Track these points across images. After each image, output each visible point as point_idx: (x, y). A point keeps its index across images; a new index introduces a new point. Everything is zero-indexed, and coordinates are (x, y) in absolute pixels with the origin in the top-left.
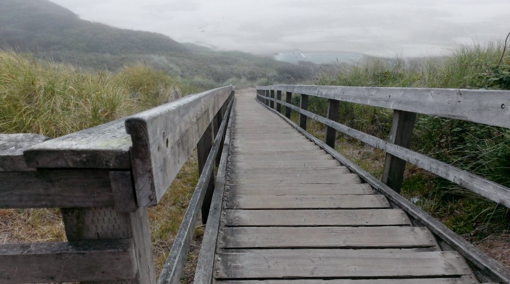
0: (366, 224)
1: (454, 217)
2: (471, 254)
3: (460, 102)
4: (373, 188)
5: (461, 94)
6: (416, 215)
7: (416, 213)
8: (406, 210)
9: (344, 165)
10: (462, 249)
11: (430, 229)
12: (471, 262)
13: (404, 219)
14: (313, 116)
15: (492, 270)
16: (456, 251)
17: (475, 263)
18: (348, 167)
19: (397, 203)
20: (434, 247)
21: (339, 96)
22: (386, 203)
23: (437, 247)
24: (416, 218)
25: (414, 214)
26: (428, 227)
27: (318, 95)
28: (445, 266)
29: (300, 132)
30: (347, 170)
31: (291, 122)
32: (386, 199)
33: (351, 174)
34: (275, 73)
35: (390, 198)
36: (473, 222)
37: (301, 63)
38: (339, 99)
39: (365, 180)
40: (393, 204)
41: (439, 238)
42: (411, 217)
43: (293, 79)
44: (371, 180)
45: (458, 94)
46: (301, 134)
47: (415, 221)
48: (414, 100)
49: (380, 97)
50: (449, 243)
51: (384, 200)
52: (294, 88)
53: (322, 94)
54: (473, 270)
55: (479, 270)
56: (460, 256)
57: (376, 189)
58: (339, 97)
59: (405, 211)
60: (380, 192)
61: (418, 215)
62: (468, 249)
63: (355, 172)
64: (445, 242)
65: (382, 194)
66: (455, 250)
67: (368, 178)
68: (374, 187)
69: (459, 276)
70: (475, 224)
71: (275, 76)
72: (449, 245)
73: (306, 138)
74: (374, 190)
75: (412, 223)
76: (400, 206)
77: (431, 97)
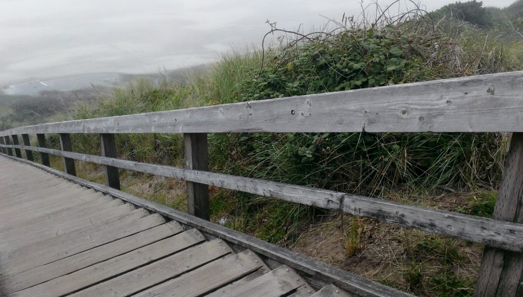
0: (188, 269)
1: (265, 226)
2: (300, 263)
3: (251, 114)
4: (181, 223)
5: (250, 107)
6: (235, 240)
7: (234, 238)
8: (223, 237)
9: (141, 207)
10: (289, 261)
11: (252, 251)
12: (301, 271)
13: (225, 248)
14: (84, 157)
15: (323, 273)
16: (285, 266)
17: (306, 271)
18: (146, 208)
19: (212, 233)
20: (262, 268)
21: (113, 128)
22: (200, 237)
23: (265, 267)
24: (236, 242)
25: (233, 239)
26: (250, 249)
27: (84, 130)
28: (280, 285)
29: (70, 180)
30: (145, 211)
31: (53, 171)
32: (199, 232)
33: (152, 215)
34: (11, 112)
35: (203, 229)
36: (283, 227)
37: (43, 93)
38: (115, 132)
39: (170, 217)
40: (208, 235)
41: (263, 257)
42: (230, 243)
43: (38, 115)
44: (176, 216)
45: (247, 107)
46: (72, 183)
47: (235, 247)
48: (203, 120)
49: (165, 122)
50: (275, 259)
51: (197, 234)
52: (47, 127)
53: (89, 129)
54: (305, 279)
55: (311, 276)
56: (290, 269)
57: (184, 224)
58: (113, 130)
59: (223, 239)
60: (190, 226)
61: (237, 239)
62: (294, 258)
63: (155, 212)
64: (271, 258)
65: (193, 227)
66: (283, 264)
67: (173, 215)
68: (183, 222)
69: (294, 291)
70: (285, 228)
71: (11, 116)
72: (275, 260)
73: (80, 186)
74: (183, 226)
75: (233, 249)
76: (216, 236)
77: (221, 114)
